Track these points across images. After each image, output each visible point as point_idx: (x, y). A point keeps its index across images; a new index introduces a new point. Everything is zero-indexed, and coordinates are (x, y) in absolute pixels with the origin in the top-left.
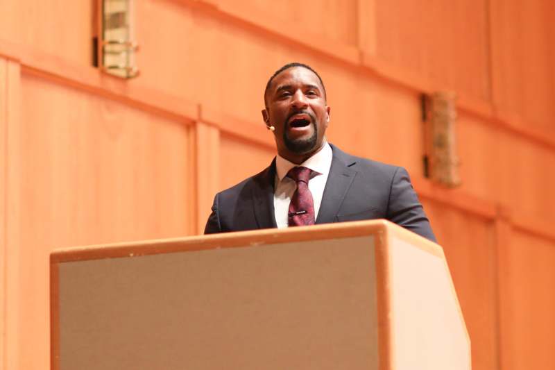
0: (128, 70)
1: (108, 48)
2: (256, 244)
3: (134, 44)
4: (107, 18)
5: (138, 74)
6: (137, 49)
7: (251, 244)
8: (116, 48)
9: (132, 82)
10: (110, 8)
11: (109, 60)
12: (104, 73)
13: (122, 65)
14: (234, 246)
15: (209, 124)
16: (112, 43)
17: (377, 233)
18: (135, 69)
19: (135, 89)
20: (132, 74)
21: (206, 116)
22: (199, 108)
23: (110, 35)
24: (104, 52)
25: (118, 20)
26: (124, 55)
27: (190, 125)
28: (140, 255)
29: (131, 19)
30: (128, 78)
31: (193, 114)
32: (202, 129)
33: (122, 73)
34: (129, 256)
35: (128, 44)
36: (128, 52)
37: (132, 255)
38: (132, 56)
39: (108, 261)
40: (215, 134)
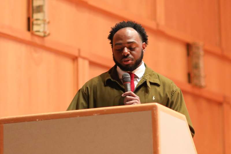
0: (45, 32)
1: (35, 22)
2: (96, 115)
3: (47, 20)
4: (35, 8)
5: (49, 35)
6: (49, 23)
7: (94, 114)
8: (39, 22)
9: (46, 39)
10: (36, 4)
11: (35, 28)
12: (33, 34)
13: (42, 30)
14: (86, 116)
15: (84, 58)
16: (37, 20)
17: (153, 109)
18: (48, 32)
19: (48, 42)
20: (46, 34)
21: (83, 54)
22: (79, 50)
23: (36, 16)
24: (33, 24)
25: (40, 9)
26: (42, 26)
27: (75, 59)
28: (41, 120)
29: (46, 9)
30: (45, 36)
31: (76, 53)
32: (80, 61)
33: (42, 34)
34: (36, 121)
35: (44, 21)
36: (44, 24)
37: (38, 120)
38: (46, 26)
39: (26, 123)
40: (86, 63)
